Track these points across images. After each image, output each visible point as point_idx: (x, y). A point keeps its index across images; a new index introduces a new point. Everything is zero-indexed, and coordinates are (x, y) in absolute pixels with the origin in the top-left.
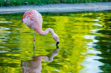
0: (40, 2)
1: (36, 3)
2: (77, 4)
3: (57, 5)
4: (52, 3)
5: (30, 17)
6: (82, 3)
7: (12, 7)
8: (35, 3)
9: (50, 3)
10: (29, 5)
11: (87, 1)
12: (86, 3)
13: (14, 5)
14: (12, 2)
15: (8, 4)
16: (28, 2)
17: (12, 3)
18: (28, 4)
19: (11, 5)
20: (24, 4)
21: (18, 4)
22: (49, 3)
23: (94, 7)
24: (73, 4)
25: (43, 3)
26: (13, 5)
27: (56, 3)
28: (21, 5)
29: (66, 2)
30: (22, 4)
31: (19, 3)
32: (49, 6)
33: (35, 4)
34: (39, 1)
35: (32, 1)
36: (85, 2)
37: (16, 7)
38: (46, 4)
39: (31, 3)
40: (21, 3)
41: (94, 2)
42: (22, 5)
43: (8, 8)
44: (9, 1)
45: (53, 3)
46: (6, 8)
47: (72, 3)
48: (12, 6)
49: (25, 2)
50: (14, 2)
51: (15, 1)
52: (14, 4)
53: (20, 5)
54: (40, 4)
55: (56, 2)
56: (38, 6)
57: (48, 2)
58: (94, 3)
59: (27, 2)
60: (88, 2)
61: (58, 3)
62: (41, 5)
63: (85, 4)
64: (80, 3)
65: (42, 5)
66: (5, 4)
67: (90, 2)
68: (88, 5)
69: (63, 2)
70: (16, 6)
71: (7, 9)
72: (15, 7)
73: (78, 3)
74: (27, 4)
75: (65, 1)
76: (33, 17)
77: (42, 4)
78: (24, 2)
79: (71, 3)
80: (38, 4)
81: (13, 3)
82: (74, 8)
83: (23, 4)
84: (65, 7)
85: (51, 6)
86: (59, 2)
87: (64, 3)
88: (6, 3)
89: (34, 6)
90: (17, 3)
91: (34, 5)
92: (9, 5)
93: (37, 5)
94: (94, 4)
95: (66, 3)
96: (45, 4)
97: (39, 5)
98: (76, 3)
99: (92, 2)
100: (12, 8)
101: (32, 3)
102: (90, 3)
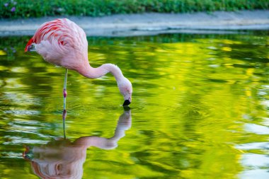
0: (94, 9)
1: (85, 10)
2: (188, 14)
3: (138, 16)
4: (125, 10)
5: (56, 35)
6: (201, 11)
7: (23, 22)
8: (82, 12)
9: (120, 12)
10: (67, 15)
11: (214, 8)
12: (211, 13)
13: (28, 15)
14: (24, 8)
15: (13, 13)
16: (65, 8)
17: (23, 11)
18: (65, 13)
19: (19, 15)
20: (53, 13)
21: (38, 14)
22: (117, 11)
23: (231, 22)
24: (179, 15)
25: (101, 11)
26: (26, 16)
27: (135, 12)
28: (46, 17)
29: (161, 8)
30: (49, 13)
31: (42, 10)
32: (116, 17)
33: (82, 14)
34: (92, 7)
35: (74, 6)
36: (210, 9)
37: (35, 21)
38: (109, 13)
39: (72, 11)
40: (47, 11)
41: (233, 10)
42: (48, 15)
43: (12, 22)
44: (15, 6)
45: (128, 12)
46: (7, 23)
47: (176, 13)
48: (23, 18)
49: (57, 7)
50: (28, 9)
51: (30, 6)
52: (28, 13)
53: (43, 15)
54: (94, 14)
55: (136, 9)
56: (90, 18)
57: (114, 8)
58: (232, 13)
59: (60, 10)
60: (218, 9)
61: (140, 10)
62: (97, 16)
63: (208, 14)
64: (195, 11)
65: (101, 17)
66: (6, 14)
67: (221, 8)
68: (216, 16)
69: (152, 9)
70: (35, 19)
71: (9, 25)
72: (31, 20)
73: (192, 12)
74: (63, 14)
75: (158, 7)
76: (66, 36)
77: (101, 14)
78: (54, 9)
79: (172, 12)
80: (90, 13)
81: (26, 10)
82: (181, 23)
83: (51, 12)
84: (158, 21)
85: (122, 20)
86: (143, 8)
87: (156, 11)
88: (8, 11)
89: (79, 18)
90: (37, 10)
91: (79, 15)
92: (16, 16)
93: (87, 15)
94: (232, 15)
95: (161, 12)
96: (106, 14)
97: (91, 16)
98: (186, 12)
99: (226, 10)
100: (22, 24)
101: (74, 10)
102: (223, 13)
